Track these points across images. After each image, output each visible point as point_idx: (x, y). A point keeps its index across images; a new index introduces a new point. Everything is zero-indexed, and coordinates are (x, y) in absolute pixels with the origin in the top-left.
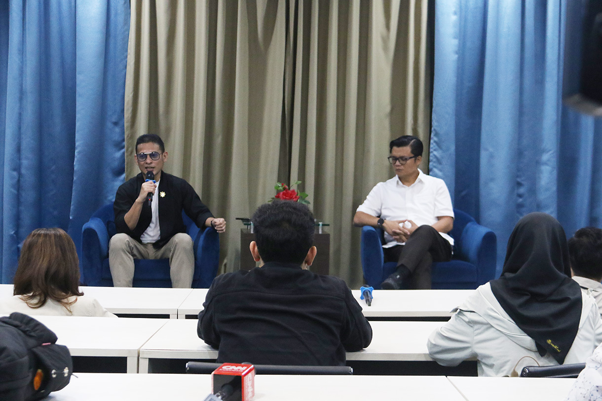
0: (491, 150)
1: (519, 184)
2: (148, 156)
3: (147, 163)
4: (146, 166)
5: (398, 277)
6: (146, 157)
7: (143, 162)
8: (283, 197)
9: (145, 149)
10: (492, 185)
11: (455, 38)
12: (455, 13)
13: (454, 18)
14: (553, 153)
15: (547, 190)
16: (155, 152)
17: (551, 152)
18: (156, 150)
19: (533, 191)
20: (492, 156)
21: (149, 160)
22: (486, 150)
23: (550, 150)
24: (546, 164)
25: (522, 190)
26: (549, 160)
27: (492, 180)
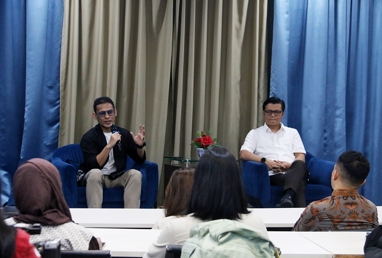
0: (309, 107)
1: (325, 131)
2: (107, 113)
3: (106, 118)
4: (106, 120)
5: (290, 197)
6: (105, 114)
7: (103, 117)
8: (204, 141)
9: (104, 108)
10: (310, 131)
11: (288, 30)
12: (287, 13)
13: (286, 16)
14: (344, 109)
15: (340, 134)
16: (111, 110)
17: (342, 109)
18: (111, 109)
19: (332, 135)
20: (309, 112)
21: (107, 116)
22: (307, 107)
23: (342, 108)
24: (339, 117)
25: (326, 135)
26: (341, 114)
27: (310, 128)
